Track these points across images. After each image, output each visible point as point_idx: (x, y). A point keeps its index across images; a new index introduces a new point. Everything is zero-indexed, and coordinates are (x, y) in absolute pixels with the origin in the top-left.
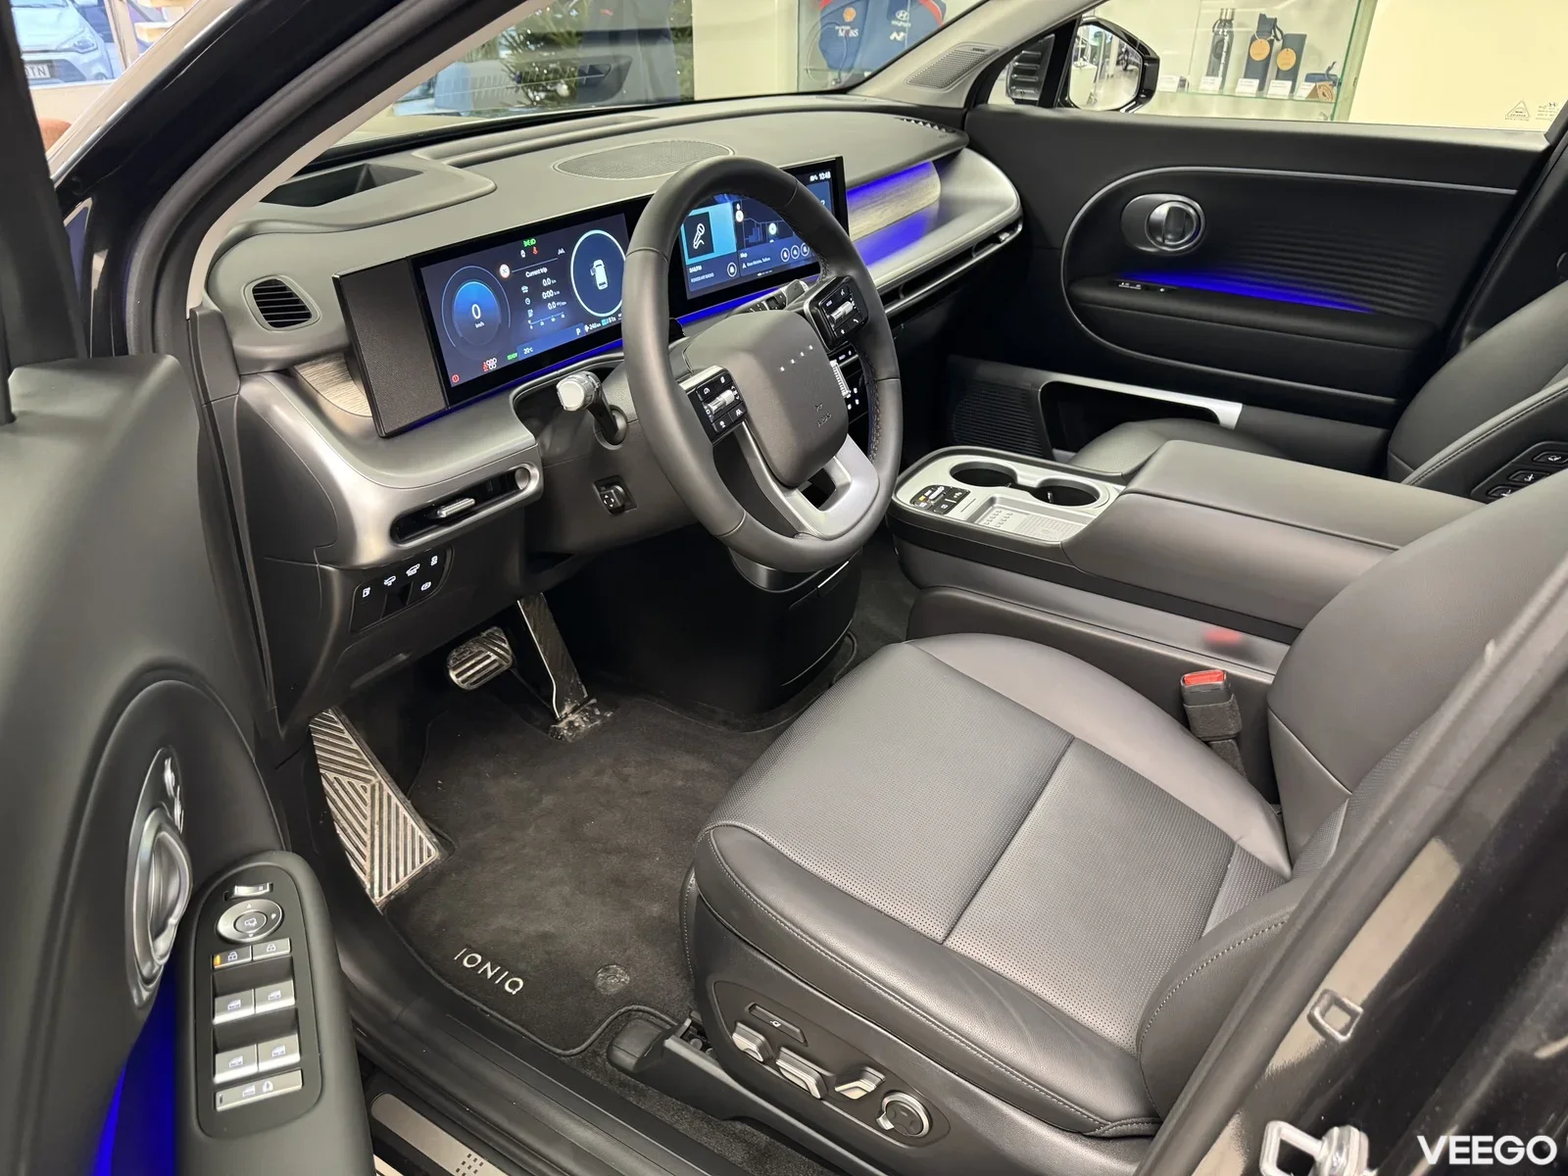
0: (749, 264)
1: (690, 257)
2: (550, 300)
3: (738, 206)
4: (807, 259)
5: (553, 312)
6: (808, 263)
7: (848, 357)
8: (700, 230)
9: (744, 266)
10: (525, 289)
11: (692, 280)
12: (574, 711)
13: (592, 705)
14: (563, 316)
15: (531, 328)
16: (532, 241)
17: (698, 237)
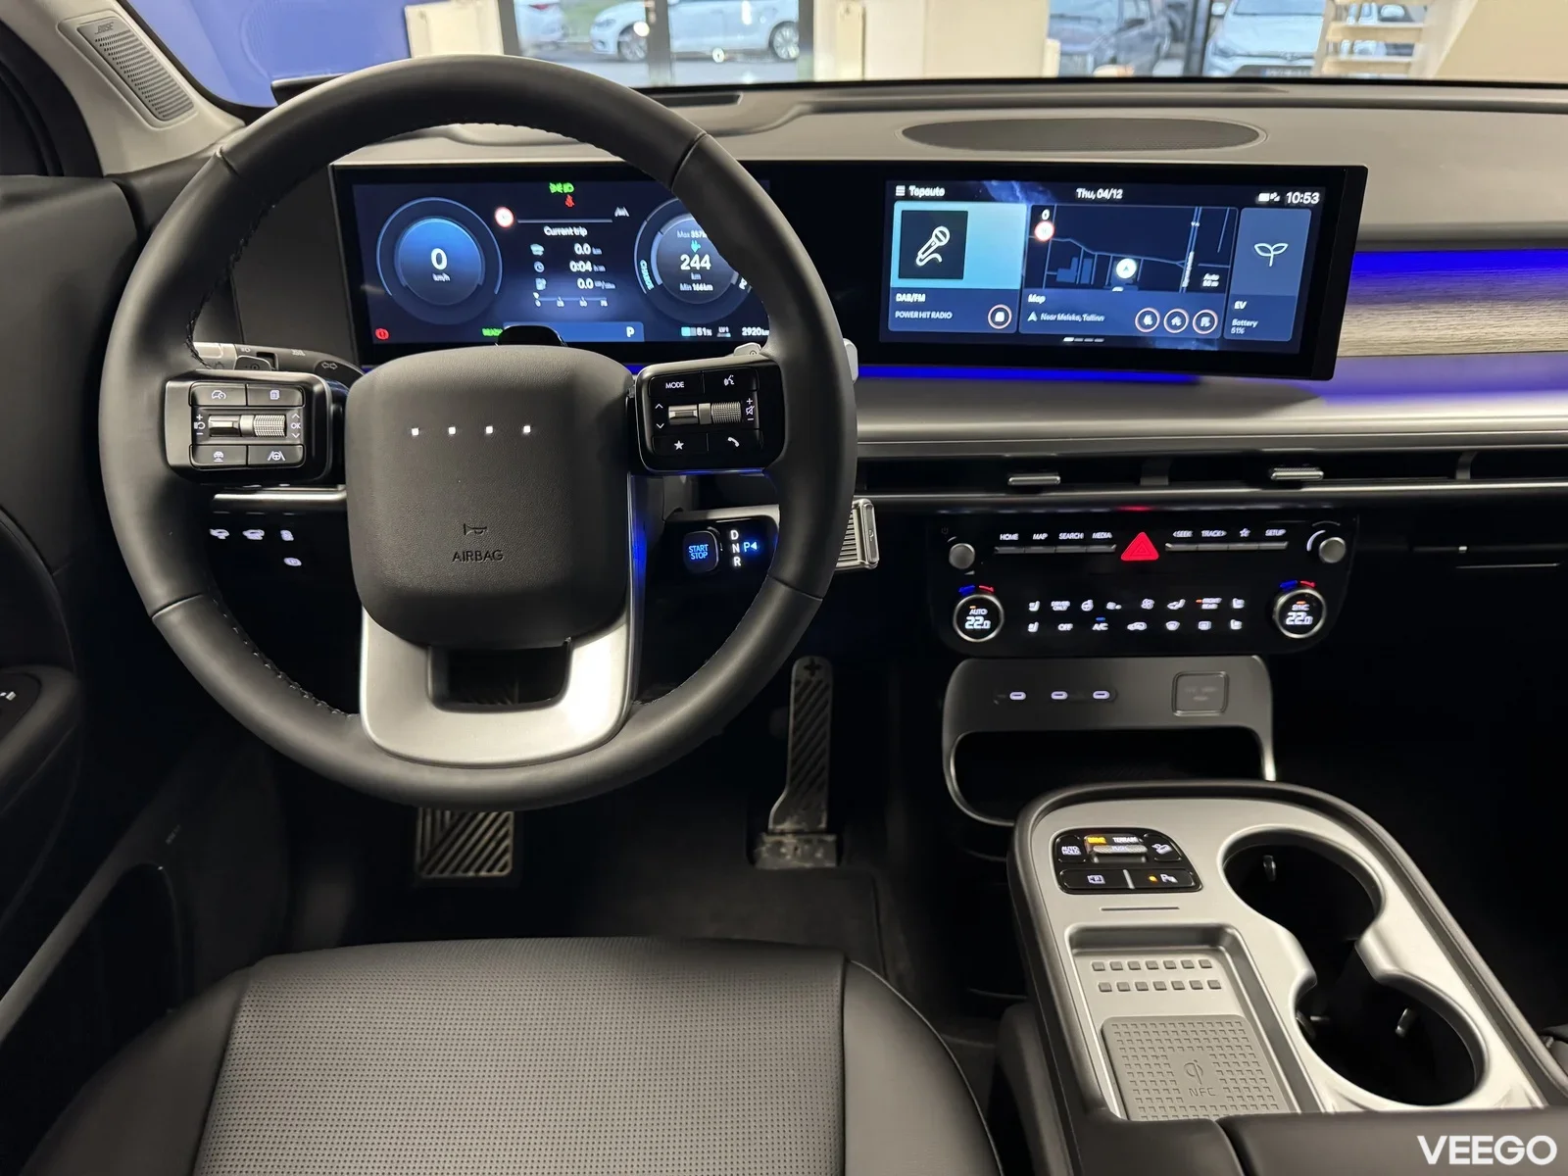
0: (1044, 317)
1: (901, 276)
2: (585, 275)
3: (1046, 214)
4: (1208, 341)
5: (586, 293)
6: (1208, 348)
7: (1197, 538)
8: (940, 237)
9: (1033, 317)
10: (537, 250)
11: (898, 314)
12: (796, 833)
13: (821, 842)
14: (604, 303)
15: (538, 304)
16: (568, 188)
17: (930, 247)
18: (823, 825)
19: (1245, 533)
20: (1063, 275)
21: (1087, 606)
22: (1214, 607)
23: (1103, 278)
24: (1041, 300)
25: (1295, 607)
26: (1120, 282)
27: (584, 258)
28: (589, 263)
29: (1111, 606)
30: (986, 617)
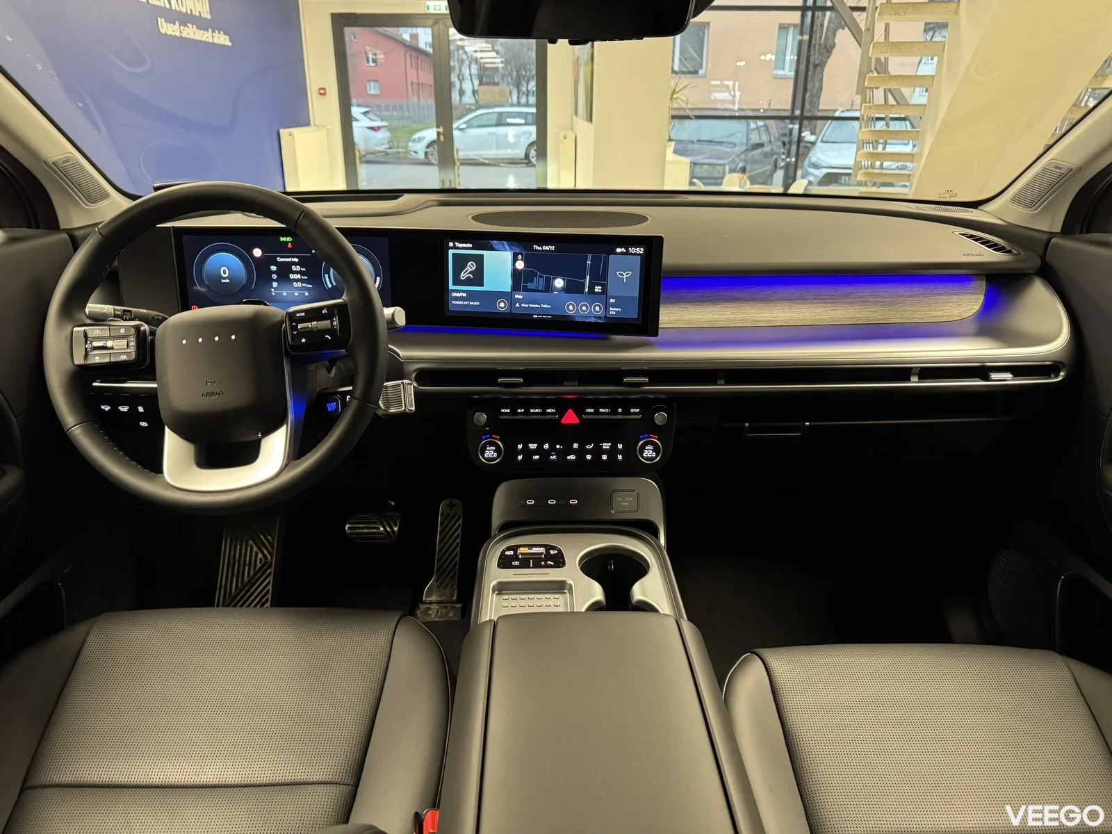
0: (523, 305)
1: (454, 284)
2: (297, 281)
3: (520, 257)
4: (599, 318)
5: (297, 289)
6: (600, 321)
7: (597, 412)
8: (471, 266)
9: (518, 305)
10: (274, 268)
11: (453, 302)
12: (439, 603)
13: (453, 608)
14: (307, 294)
15: (273, 294)
16: (289, 239)
17: (467, 271)
18: (455, 598)
19: (620, 410)
20: (530, 286)
21: (546, 446)
22: (608, 447)
23: (549, 288)
24: (521, 297)
25: (647, 448)
26: (557, 289)
27: (297, 272)
28: (299, 275)
29: (558, 446)
30: (495, 451)
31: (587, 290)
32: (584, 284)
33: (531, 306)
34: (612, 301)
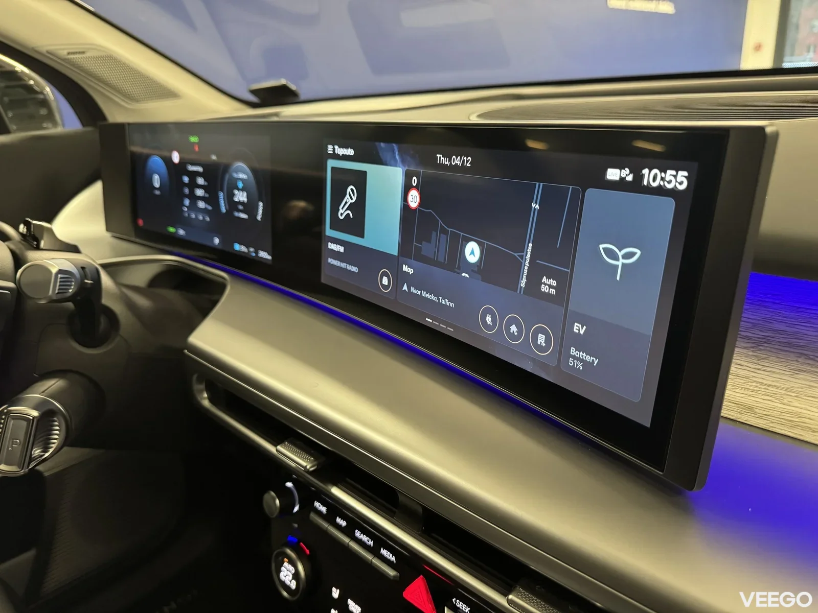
1: (331, 226)
2: (201, 198)
3: (415, 180)
4: (544, 365)
5: (202, 210)
8: (351, 194)
9: (406, 288)
10: (186, 179)
11: (330, 260)
14: (208, 219)
15: (186, 214)
16: (196, 139)
17: (346, 203)
20: (426, 249)
23: (456, 259)
24: (412, 271)
26: (468, 266)
27: (201, 187)
28: (203, 191)
30: (293, 577)
31: (523, 283)
32: (520, 266)
33: (424, 294)
34: (579, 329)
